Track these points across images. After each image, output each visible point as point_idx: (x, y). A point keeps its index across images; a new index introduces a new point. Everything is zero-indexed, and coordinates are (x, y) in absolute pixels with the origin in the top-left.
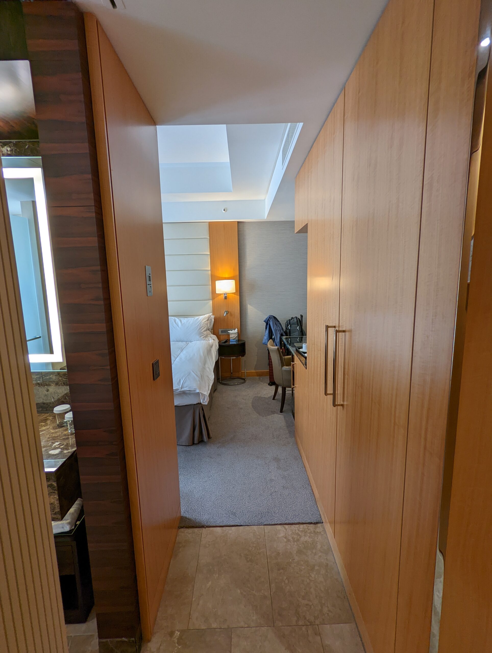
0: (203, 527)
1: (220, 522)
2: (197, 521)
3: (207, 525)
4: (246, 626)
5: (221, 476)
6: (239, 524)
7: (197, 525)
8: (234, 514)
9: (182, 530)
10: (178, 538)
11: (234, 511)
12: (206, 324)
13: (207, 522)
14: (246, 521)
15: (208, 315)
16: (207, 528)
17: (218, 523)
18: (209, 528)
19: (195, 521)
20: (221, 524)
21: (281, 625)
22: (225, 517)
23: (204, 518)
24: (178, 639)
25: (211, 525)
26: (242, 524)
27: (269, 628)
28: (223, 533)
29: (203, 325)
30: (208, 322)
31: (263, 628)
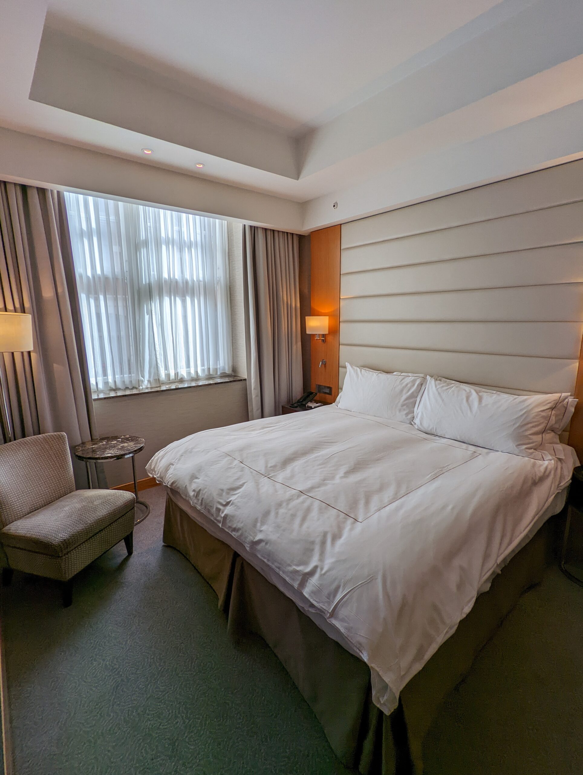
12: (544, 417)
15: (558, 395)
29: (534, 418)
30: (553, 412)
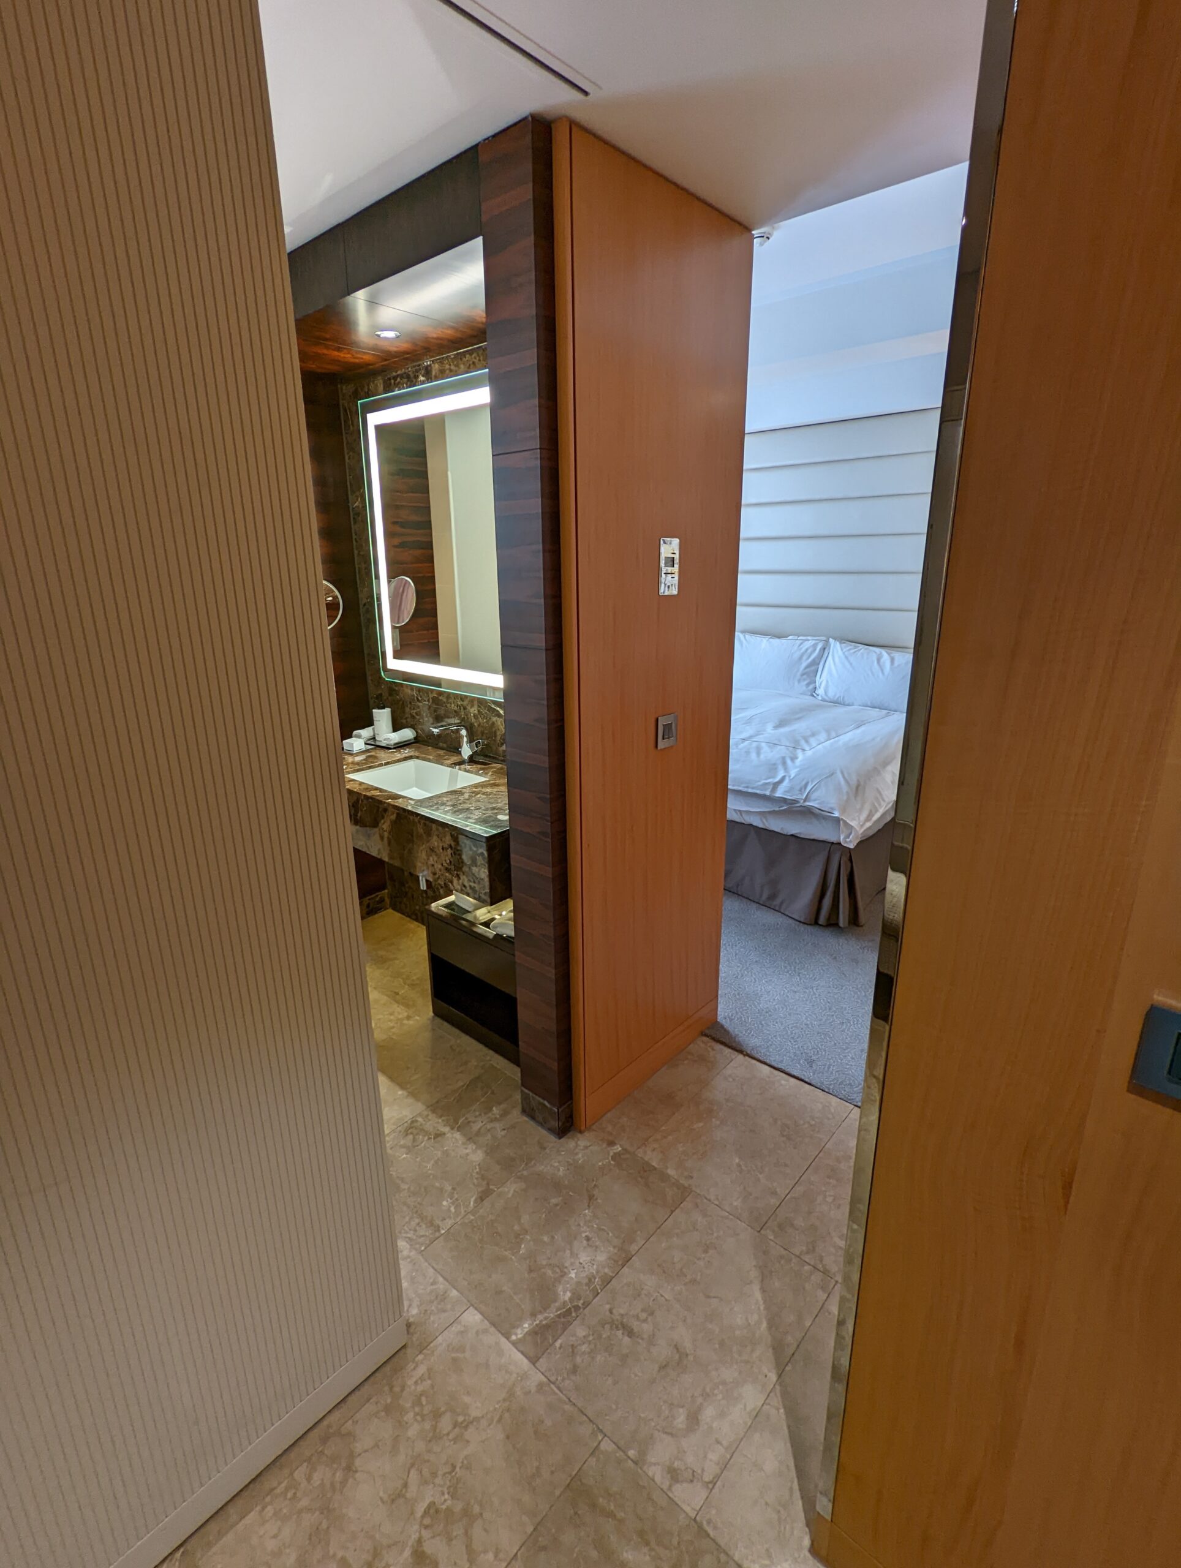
0: (741, 1052)
1: (774, 1061)
2: (737, 1039)
3: (749, 1052)
4: (717, 1203)
5: (832, 995)
6: (807, 1080)
7: (734, 1045)
8: (811, 1063)
9: (705, 1039)
10: (691, 1045)
11: (814, 1058)
13: (753, 1049)
14: (825, 1083)
16: (747, 1058)
17: (772, 1060)
18: (750, 1059)
19: (735, 1037)
20: (773, 1064)
21: (772, 1237)
22: (790, 1057)
23: (752, 1041)
24: (615, 1154)
25: (757, 1056)
26: (813, 1082)
27: (749, 1228)
28: (769, 1077)
31: (739, 1222)
